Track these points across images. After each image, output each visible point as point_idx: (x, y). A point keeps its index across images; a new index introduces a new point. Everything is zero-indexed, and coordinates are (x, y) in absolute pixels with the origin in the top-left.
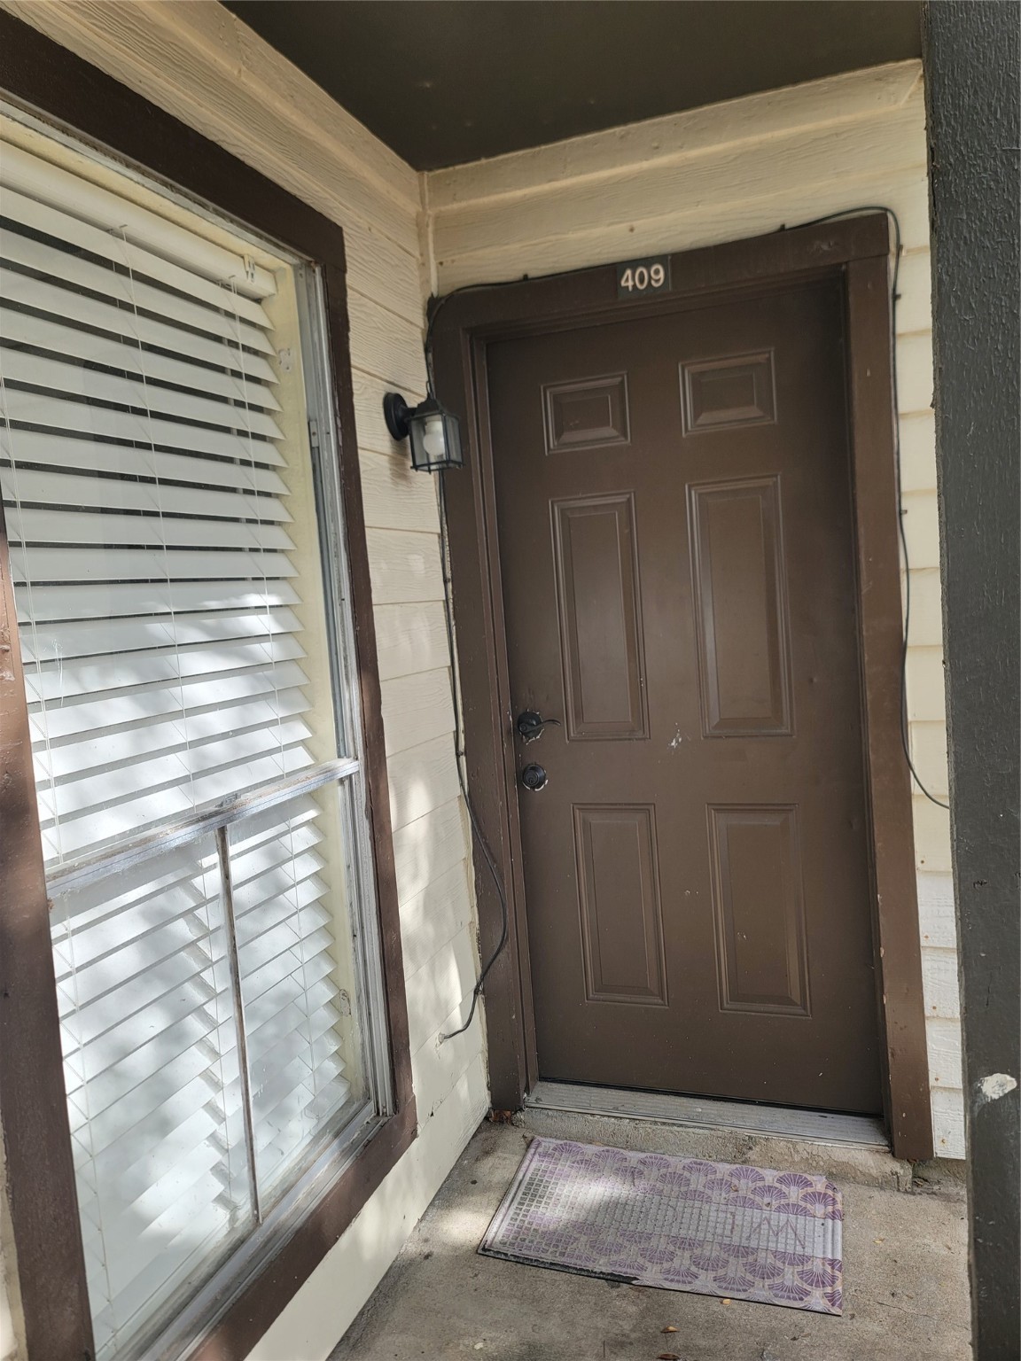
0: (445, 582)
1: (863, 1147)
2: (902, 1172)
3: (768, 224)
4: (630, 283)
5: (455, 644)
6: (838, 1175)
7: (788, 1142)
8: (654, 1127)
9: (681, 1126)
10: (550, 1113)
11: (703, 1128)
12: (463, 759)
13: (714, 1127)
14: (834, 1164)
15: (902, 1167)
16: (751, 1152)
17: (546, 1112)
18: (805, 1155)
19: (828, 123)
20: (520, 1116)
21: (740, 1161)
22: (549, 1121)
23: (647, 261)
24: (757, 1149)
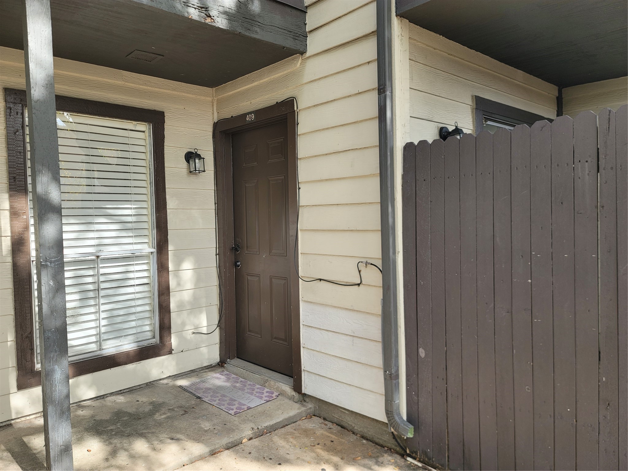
0: (215, 204)
1: (288, 386)
2: (295, 395)
3: (274, 102)
4: (248, 119)
5: (217, 222)
6: (282, 394)
7: (274, 382)
8: (249, 373)
9: (255, 374)
10: (231, 365)
11: (258, 375)
12: (218, 256)
13: (261, 375)
14: (282, 390)
15: (296, 394)
16: (266, 384)
17: (230, 365)
18: (277, 387)
19: (285, 72)
20: (225, 365)
21: (264, 386)
22: (231, 368)
23: (250, 113)
24: (268, 383)
